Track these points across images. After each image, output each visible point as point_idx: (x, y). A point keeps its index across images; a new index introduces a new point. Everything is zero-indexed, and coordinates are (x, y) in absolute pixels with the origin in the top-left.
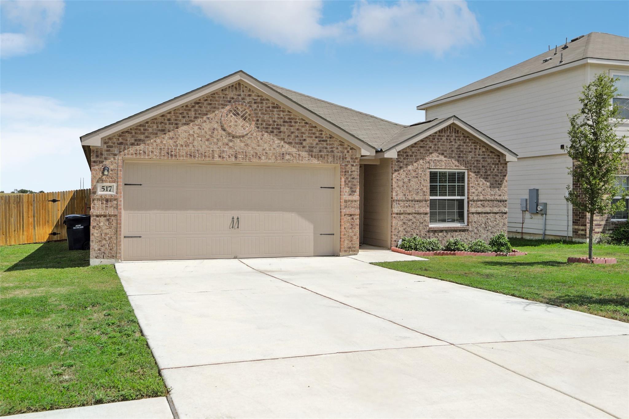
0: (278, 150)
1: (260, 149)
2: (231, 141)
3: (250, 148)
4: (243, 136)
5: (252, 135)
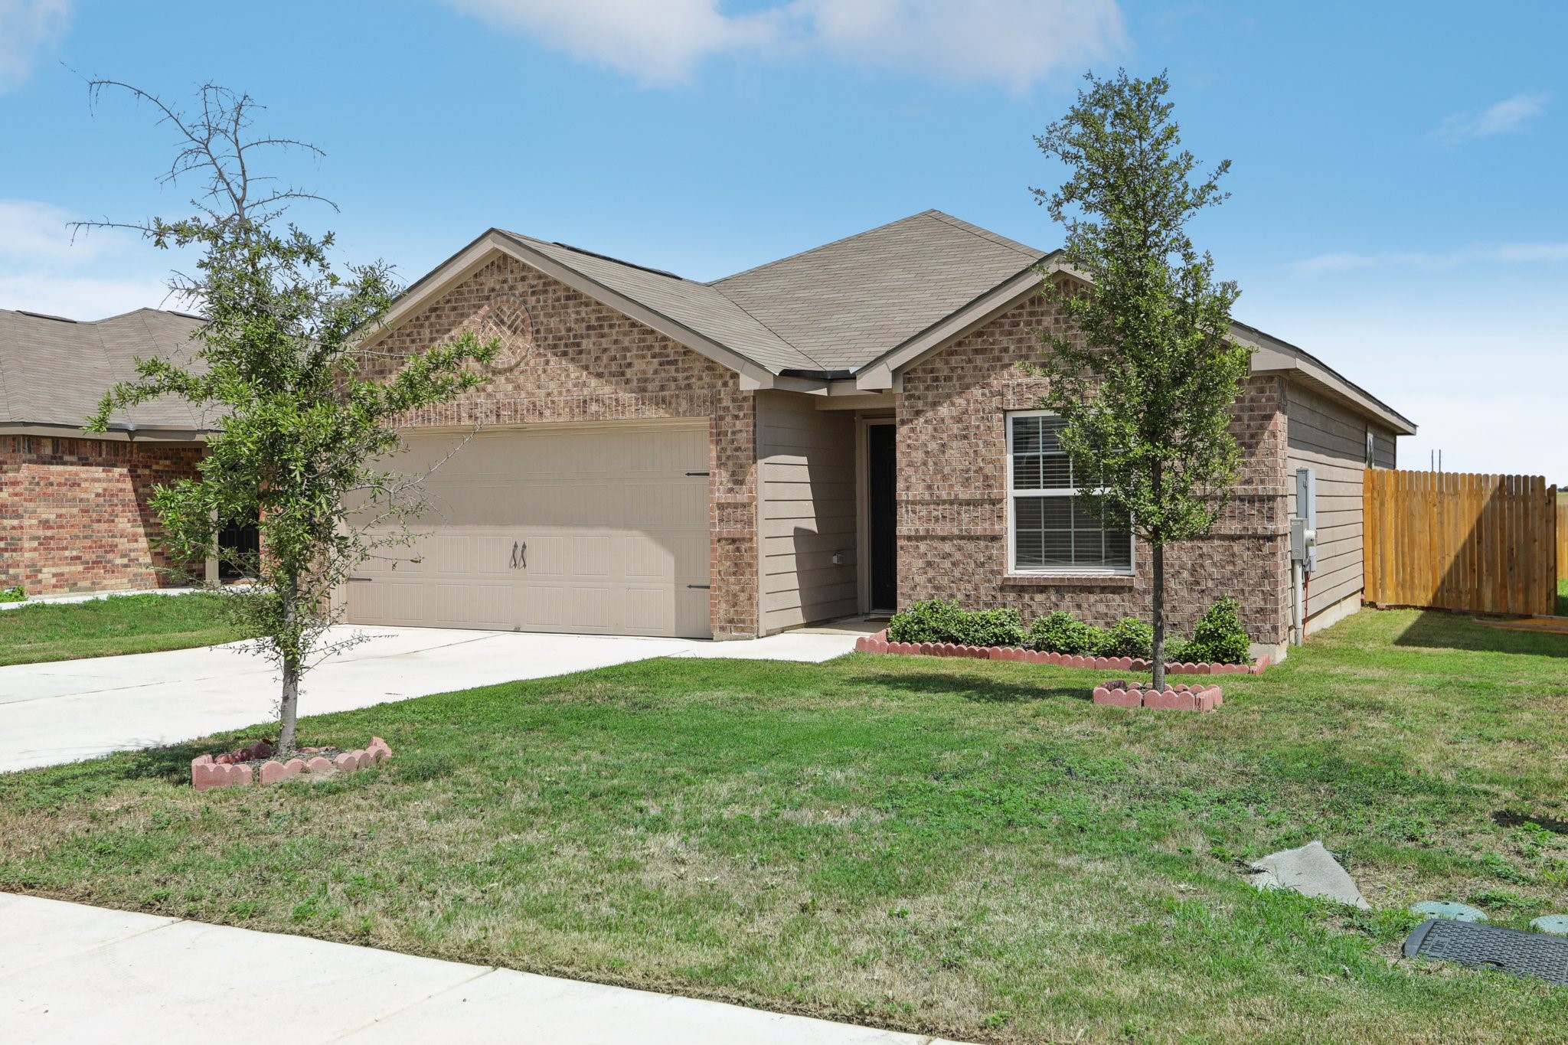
0: (576, 392)
1: (542, 392)
2: (491, 381)
3: (523, 395)
4: (511, 370)
5: (527, 364)
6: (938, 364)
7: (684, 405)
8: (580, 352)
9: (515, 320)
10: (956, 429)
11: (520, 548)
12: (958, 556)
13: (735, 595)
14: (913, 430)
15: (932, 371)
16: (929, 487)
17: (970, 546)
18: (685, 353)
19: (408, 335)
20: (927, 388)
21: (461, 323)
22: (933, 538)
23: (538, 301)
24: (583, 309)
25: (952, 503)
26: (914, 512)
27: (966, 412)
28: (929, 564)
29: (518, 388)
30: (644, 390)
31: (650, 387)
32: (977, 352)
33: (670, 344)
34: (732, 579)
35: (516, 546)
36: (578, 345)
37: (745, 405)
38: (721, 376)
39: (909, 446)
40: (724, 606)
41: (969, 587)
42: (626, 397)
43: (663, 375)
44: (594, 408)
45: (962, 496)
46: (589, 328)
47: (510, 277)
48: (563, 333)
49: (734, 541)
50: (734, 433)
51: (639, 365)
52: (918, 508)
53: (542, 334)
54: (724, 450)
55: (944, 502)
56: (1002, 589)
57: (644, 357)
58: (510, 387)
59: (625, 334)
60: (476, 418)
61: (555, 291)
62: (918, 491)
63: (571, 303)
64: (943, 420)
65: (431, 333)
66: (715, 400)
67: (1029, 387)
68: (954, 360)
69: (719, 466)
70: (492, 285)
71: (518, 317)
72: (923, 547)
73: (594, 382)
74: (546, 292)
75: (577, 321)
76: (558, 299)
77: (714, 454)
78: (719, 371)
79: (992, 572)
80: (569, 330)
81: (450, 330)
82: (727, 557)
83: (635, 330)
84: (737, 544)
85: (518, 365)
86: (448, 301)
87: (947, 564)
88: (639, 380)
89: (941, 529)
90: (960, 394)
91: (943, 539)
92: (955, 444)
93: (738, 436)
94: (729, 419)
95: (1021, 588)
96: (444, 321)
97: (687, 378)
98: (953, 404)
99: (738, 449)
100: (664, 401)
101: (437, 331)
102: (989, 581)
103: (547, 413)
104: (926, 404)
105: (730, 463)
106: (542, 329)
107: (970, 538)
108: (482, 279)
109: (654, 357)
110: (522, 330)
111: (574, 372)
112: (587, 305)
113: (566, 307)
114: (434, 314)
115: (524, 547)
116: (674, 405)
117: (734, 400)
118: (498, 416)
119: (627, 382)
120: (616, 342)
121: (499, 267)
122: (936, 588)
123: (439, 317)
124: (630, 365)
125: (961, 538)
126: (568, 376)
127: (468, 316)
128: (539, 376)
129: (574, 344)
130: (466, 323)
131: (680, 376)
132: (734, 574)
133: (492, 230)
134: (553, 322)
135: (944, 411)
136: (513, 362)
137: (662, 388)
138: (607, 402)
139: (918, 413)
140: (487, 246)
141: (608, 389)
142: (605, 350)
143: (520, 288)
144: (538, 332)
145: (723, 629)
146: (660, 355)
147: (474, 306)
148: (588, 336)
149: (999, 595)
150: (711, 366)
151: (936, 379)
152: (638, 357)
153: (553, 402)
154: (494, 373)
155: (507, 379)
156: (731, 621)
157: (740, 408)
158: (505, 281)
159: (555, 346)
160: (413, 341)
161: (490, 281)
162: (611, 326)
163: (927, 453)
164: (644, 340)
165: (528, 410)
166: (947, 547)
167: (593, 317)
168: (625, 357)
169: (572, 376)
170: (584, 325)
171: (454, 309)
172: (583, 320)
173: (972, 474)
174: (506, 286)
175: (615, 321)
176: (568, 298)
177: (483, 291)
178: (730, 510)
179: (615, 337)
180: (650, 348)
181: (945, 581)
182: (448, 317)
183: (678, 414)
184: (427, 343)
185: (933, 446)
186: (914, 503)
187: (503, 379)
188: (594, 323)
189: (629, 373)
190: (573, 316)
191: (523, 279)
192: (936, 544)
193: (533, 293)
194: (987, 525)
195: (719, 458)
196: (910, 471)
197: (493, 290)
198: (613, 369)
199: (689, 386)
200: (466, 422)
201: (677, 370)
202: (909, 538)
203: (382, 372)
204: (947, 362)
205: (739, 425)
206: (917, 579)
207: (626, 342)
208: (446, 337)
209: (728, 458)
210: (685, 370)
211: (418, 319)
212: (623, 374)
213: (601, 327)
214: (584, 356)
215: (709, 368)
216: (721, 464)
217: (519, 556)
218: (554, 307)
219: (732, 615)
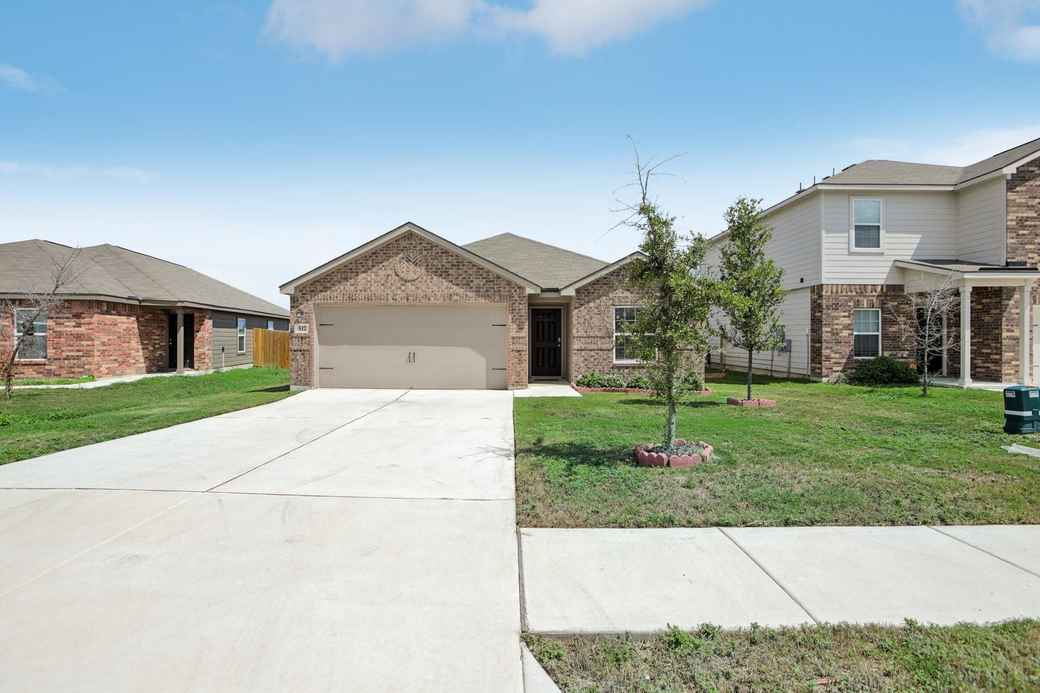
0: (446, 291)
1: (430, 290)
2: (403, 285)
3: (420, 291)
4: (414, 280)
5: (422, 279)
6: (589, 288)
7: (497, 298)
8: (449, 275)
9: (416, 260)
10: (596, 311)
11: (412, 355)
12: (596, 356)
13: (519, 372)
14: (580, 311)
15: (587, 290)
16: (586, 332)
17: (601, 353)
18: (497, 278)
19: (360, 263)
20: (585, 296)
21: (388, 260)
22: (587, 350)
23: (428, 253)
24: (450, 258)
25: (594, 337)
26: (580, 340)
27: (600, 305)
28: (586, 359)
29: (417, 288)
30: (479, 291)
31: (481, 290)
32: (604, 284)
33: (491, 274)
34: (518, 366)
35: (410, 353)
36: (447, 272)
37: (524, 299)
38: (514, 288)
39: (578, 317)
40: (514, 376)
41: (600, 367)
42: (471, 294)
43: (487, 286)
44: (455, 297)
45: (599, 335)
46: (452, 265)
47: (414, 242)
48: (440, 267)
49: (518, 351)
50: (519, 310)
51: (476, 282)
52: (581, 339)
53: (430, 267)
54: (514, 316)
55: (592, 337)
56: (613, 368)
57: (478, 278)
58: (413, 288)
59: (470, 269)
60: (396, 300)
61: (436, 250)
62: (582, 333)
63: (444, 255)
64: (591, 308)
65: (373, 263)
66: (511, 297)
67: (623, 297)
68: (595, 287)
69: (512, 323)
70: (405, 245)
71: (417, 259)
72: (583, 353)
73: (455, 287)
74: (431, 250)
75: (447, 262)
76: (438, 253)
77: (510, 318)
78: (513, 285)
79: (609, 362)
80: (443, 266)
81: (382, 263)
82: (516, 357)
83: (475, 267)
84: (520, 353)
85: (418, 279)
86: (382, 250)
87: (592, 359)
88: (476, 287)
89: (590, 347)
90: (598, 299)
91: (591, 350)
92: (595, 316)
93: (521, 311)
94: (517, 304)
95: (620, 368)
96: (380, 258)
97: (498, 288)
98: (595, 302)
99: (520, 316)
100: (488, 296)
101: (376, 263)
102: (608, 365)
103: (432, 299)
104: (585, 302)
105: (517, 321)
106: (430, 265)
107: (601, 350)
108: (400, 242)
109: (483, 278)
110: (420, 265)
111: (445, 283)
112: (452, 256)
113: (442, 256)
114: (374, 255)
115: (414, 354)
116: (493, 298)
117: (519, 297)
118: (408, 299)
119: (471, 288)
120: (465, 272)
121: (408, 238)
122: (588, 368)
123: (377, 257)
124: (472, 281)
125: (598, 350)
126: (442, 284)
127: (393, 257)
128: (428, 284)
129: (445, 272)
130: (391, 260)
131: (495, 286)
132: (519, 364)
133: (409, 223)
134: (435, 262)
135: (592, 304)
136: (416, 277)
137: (487, 291)
138: (462, 295)
139: (582, 305)
140: (406, 229)
141: (462, 291)
142: (460, 275)
143: (419, 247)
144: (428, 265)
145: (513, 385)
146: (486, 278)
147: (396, 253)
148: (452, 269)
149: (611, 370)
150: (509, 283)
151: (589, 293)
152: (476, 278)
153: (435, 295)
154: (406, 281)
155: (412, 284)
156: (517, 382)
157: (522, 300)
158: (411, 244)
159: (436, 272)
160: (363, 266)
161: (404, 244)
162: (463, 265)
163: (585, 319)
164: (479, 272)
165: (423, 297)
166: (593, 353)
167: (455, 261)
168: (470, 278)
169: (444, 284)
170: (450, 264)
171: (385, 254)
172: (450, 262)
173: (602, 327)
174: (412, 246)
175: (465, 263)
176: (442, 253)
177: (400, 247)
178: (517, 339)
179: (465, 270)
180: (481, 275)
181: (591, 365)
182: (382, 257)
183: (494, 301)
184: (370, 267)
185: (587, 317)
186: (580, 337)
187: (410, 284)
188: (455, 263)
189: (472, 284)
190: (445, 260)
191: (420, 244)
192: (588, 352)
193: (425, 250)
194: (607, 345)
195: (512, 319)
196: (578, 326)
197: (405, 247)
198: (464, 283)
199: (499, 291)
200: (391, 301)
201: (494, 284)
202: (578, 350)
203: (346, 278)
204: (593, 287)
205: (521, 307)
206: (581, 365)
207: (471, 272)
208: (381, 265)
209: (517, 319)
210: (497, 284)
211: (365, 257)
212: (469, 285)
213: (459, 265)
214: (450, 277)
215: (508, 284)
216: (513, 322)
217: (412, 358)
218: (435, 256)
219: (517, 379)
